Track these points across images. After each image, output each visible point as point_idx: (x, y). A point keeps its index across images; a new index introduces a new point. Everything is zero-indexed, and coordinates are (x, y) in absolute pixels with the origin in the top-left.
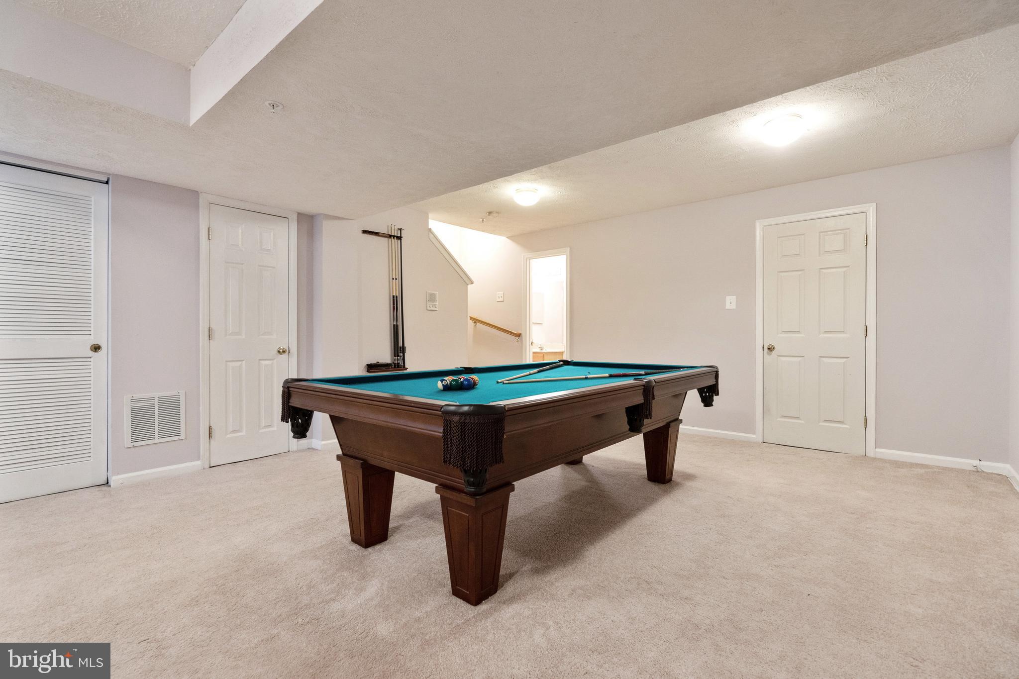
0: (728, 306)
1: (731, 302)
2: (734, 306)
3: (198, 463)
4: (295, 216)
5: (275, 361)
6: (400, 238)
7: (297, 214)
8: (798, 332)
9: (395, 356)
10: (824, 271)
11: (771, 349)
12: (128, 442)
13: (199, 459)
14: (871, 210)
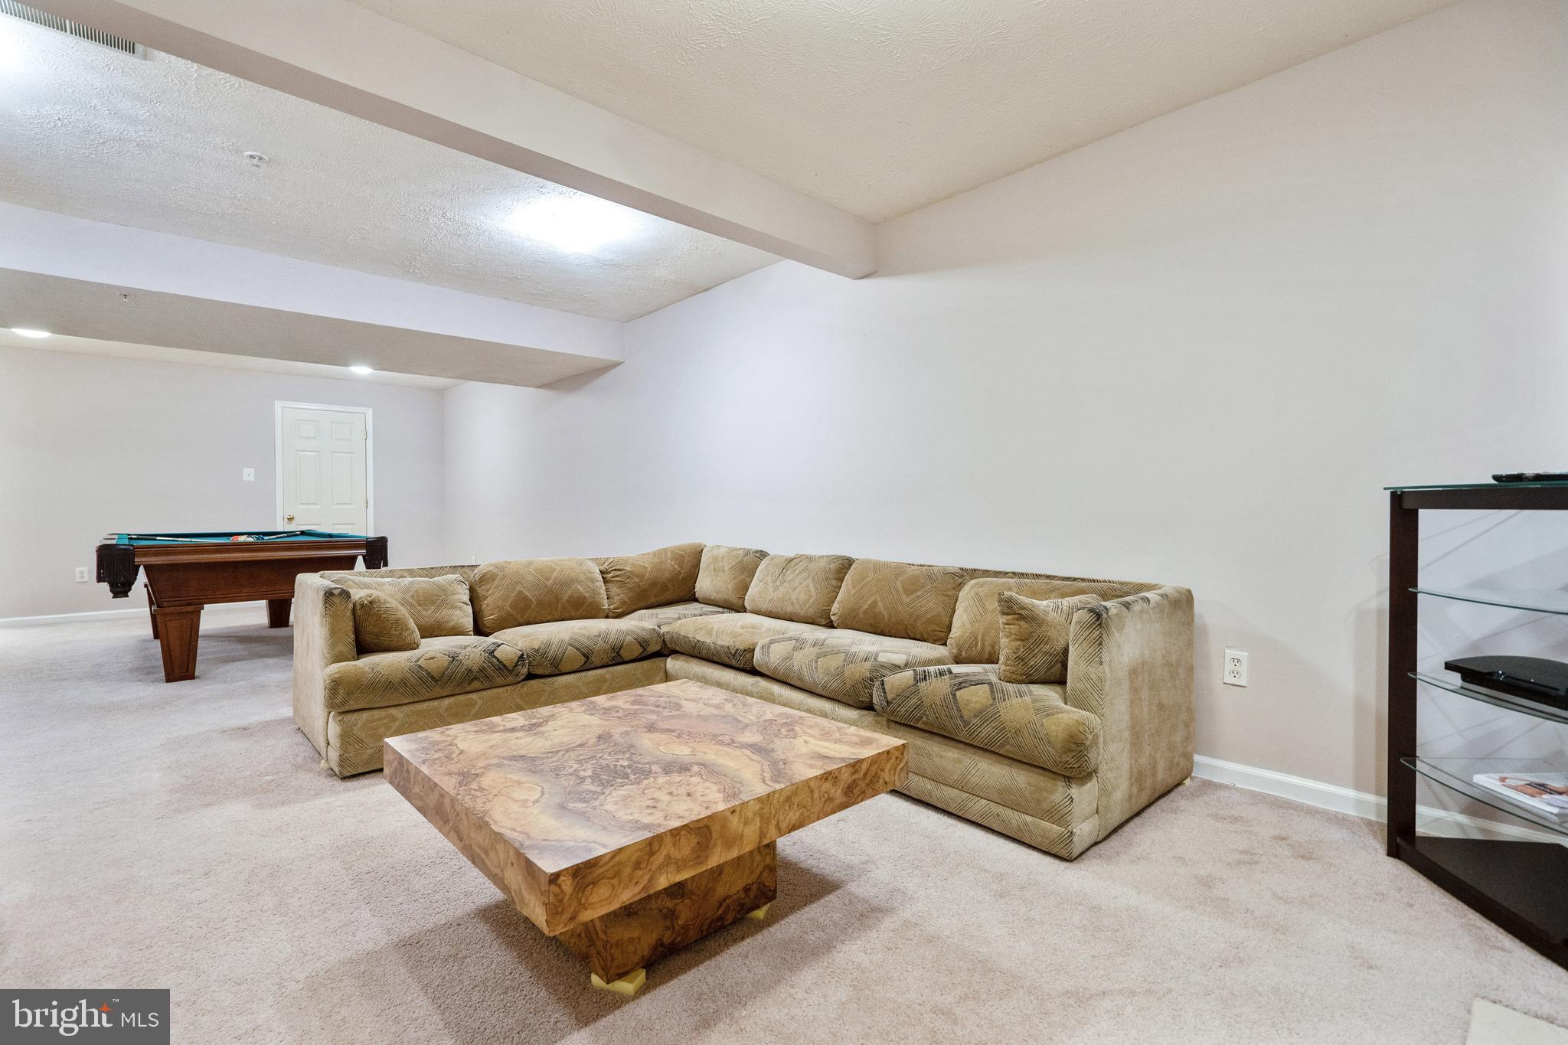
0: (245, 478)
1: (249, 474)
14: (370, 412)
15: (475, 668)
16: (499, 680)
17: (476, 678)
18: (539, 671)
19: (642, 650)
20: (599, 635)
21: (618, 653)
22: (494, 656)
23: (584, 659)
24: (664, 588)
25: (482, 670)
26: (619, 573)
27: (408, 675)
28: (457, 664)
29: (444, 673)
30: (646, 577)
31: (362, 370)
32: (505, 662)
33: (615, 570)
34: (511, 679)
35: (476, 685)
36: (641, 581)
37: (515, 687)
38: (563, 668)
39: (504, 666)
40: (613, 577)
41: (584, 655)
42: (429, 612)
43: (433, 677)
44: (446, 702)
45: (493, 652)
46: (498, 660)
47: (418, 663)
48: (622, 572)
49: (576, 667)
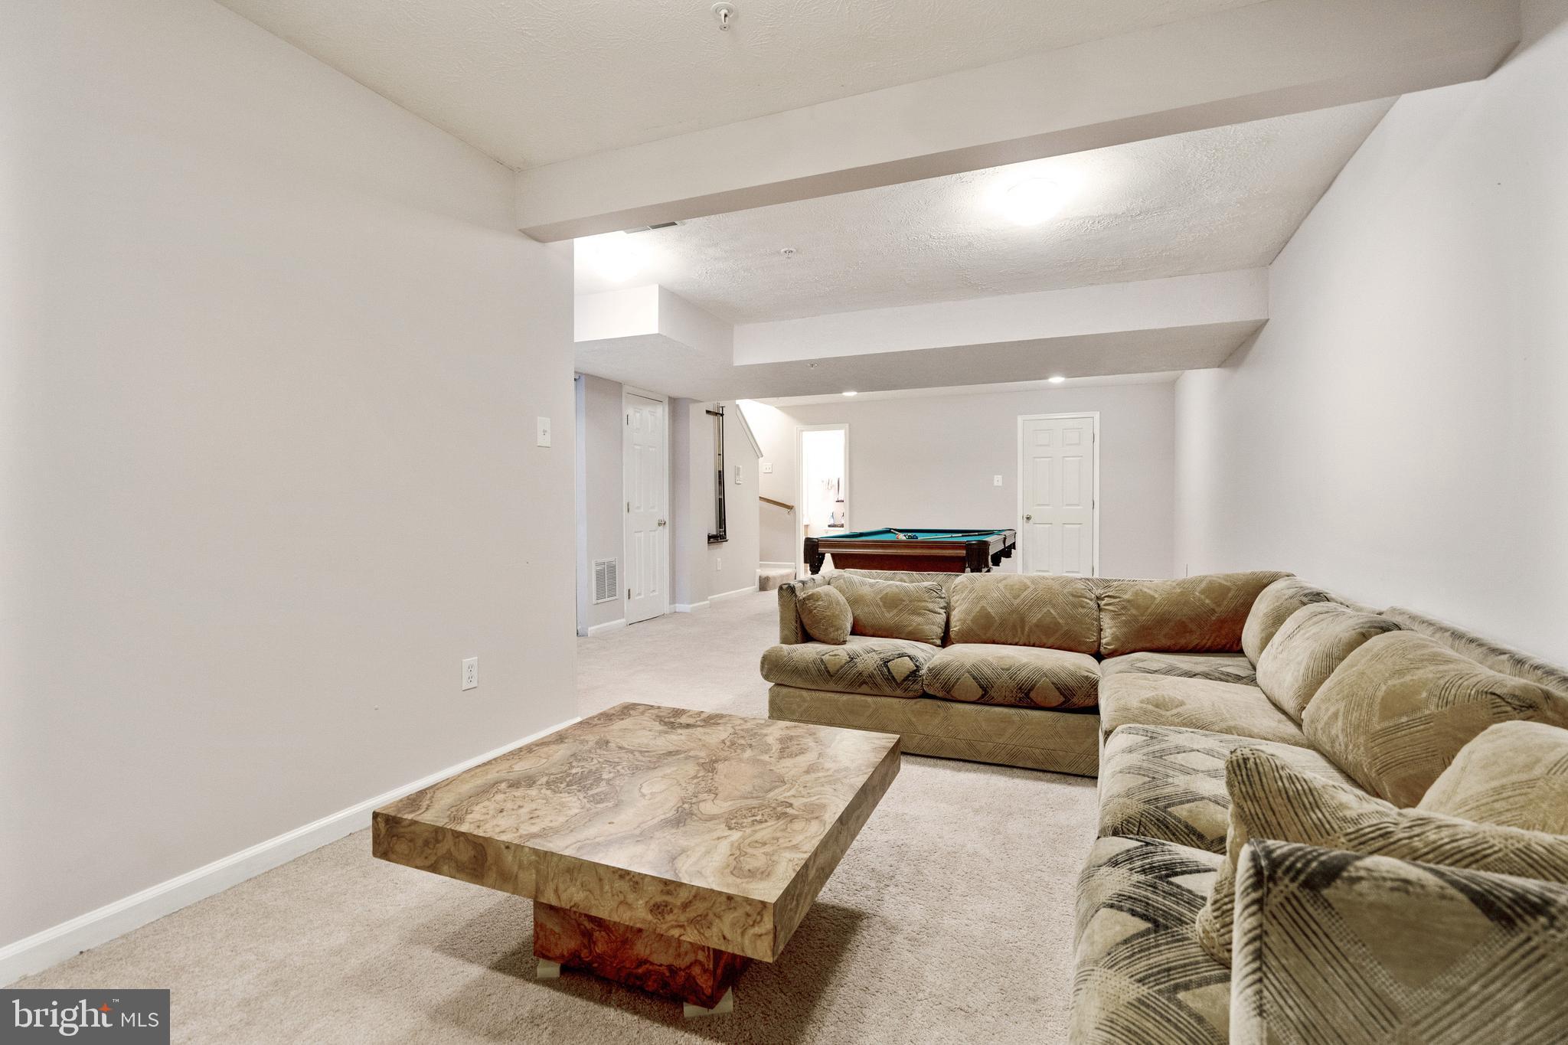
0: (996, 484)
1: (998, 480)
2: (1000, 484)
3: (623, 620)
4: (666, 401)
5: (657, 532)
6: (722, 415)
7: (667, 399)
8: (1048, 505)
9: (720, 528)
10: (1066, 459)
11: (1028, 518)
12: (595, 602)
13: (623, 617)
14: (1097, 415)
15: (865, 674)
16: (888, 690)
17: (864, 682)
18: (931, 692)
19: (1062, 699)
20: (1008, 669)
21: (1027, 695)
22: (887, 667)
23: (981, 692)
24: (1182, 628)
25: (871, 676)
26: (1113, 600)
27: (811, 665)
28: (851, 664)
29: (838, 671)
30: (1149, 611)
31: (1057, 380)
32: (894, 674)
33: (1108, 596)
34: (899, 692)
35: (865, 689)
36: (1142, 615)
37: (908, 701)
38: (956, 694)
39: (893, 677)
40: (1106, 605)
41: (981, 687)
42: (892, 614)
43: (828, 672)
44: (845, 697)
45: (888, 662)
46: (889, 670)
47: (823, 657)
48: (1118, 600)
49: (972, 699)
